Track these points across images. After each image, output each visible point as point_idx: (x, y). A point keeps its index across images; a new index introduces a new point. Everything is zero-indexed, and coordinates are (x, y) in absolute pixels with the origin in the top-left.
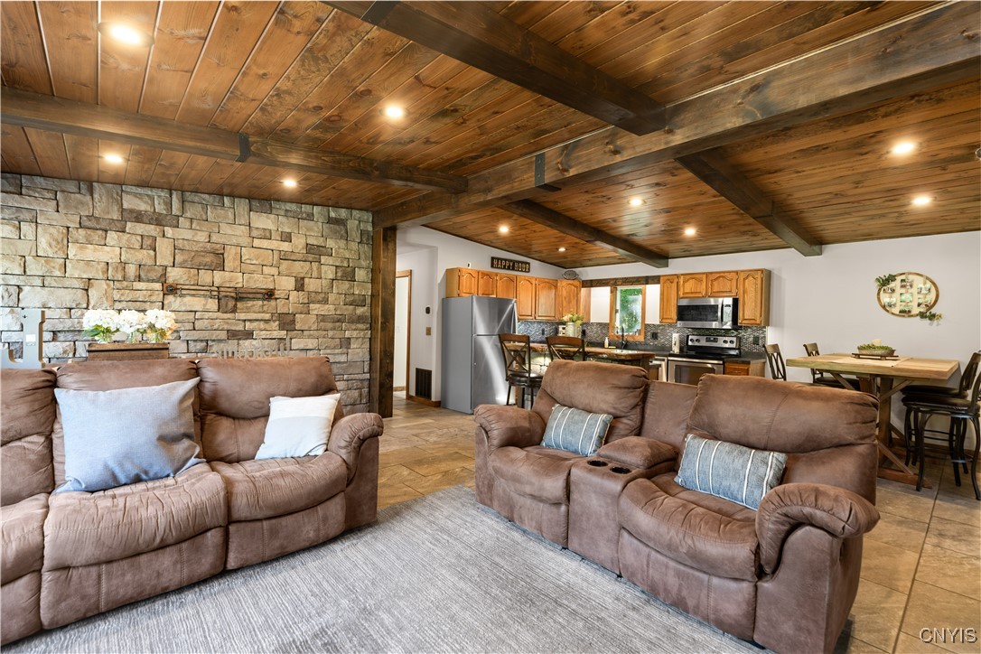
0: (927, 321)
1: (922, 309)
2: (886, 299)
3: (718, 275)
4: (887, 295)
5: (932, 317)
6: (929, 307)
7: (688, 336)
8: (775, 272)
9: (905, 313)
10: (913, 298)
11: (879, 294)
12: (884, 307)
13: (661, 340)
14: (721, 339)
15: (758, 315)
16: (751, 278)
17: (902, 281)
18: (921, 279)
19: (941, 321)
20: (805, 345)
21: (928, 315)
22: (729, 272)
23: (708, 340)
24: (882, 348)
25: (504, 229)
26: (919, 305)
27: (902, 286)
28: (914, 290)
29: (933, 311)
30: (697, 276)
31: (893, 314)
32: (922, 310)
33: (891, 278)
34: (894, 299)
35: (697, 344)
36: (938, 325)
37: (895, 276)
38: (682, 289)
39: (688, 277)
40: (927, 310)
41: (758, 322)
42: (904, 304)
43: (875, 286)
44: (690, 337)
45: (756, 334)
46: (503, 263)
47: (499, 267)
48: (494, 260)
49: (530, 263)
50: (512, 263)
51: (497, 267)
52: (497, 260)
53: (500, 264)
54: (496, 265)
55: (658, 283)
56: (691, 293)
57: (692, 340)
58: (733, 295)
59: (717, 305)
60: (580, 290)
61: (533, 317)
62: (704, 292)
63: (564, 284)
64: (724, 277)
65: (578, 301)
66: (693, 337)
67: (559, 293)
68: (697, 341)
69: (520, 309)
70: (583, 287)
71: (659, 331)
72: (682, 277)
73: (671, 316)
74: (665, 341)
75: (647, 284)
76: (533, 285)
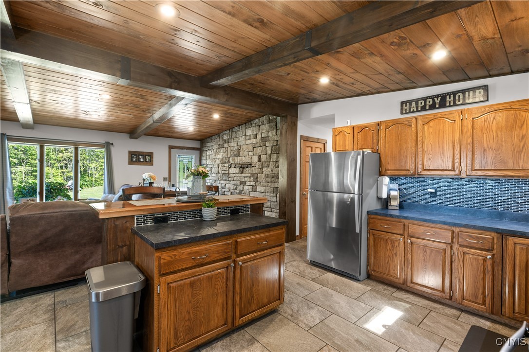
46: (419, 104)
47: (413, 110)
48: (404, 105)
49: (487, 85)
50: (440, 98)
51: (410, 112)
52: (408, 104)
53: (415, 106)
54: (408, 109)
61: (457, 172)
69: (424, 162)
76: (458, 122)
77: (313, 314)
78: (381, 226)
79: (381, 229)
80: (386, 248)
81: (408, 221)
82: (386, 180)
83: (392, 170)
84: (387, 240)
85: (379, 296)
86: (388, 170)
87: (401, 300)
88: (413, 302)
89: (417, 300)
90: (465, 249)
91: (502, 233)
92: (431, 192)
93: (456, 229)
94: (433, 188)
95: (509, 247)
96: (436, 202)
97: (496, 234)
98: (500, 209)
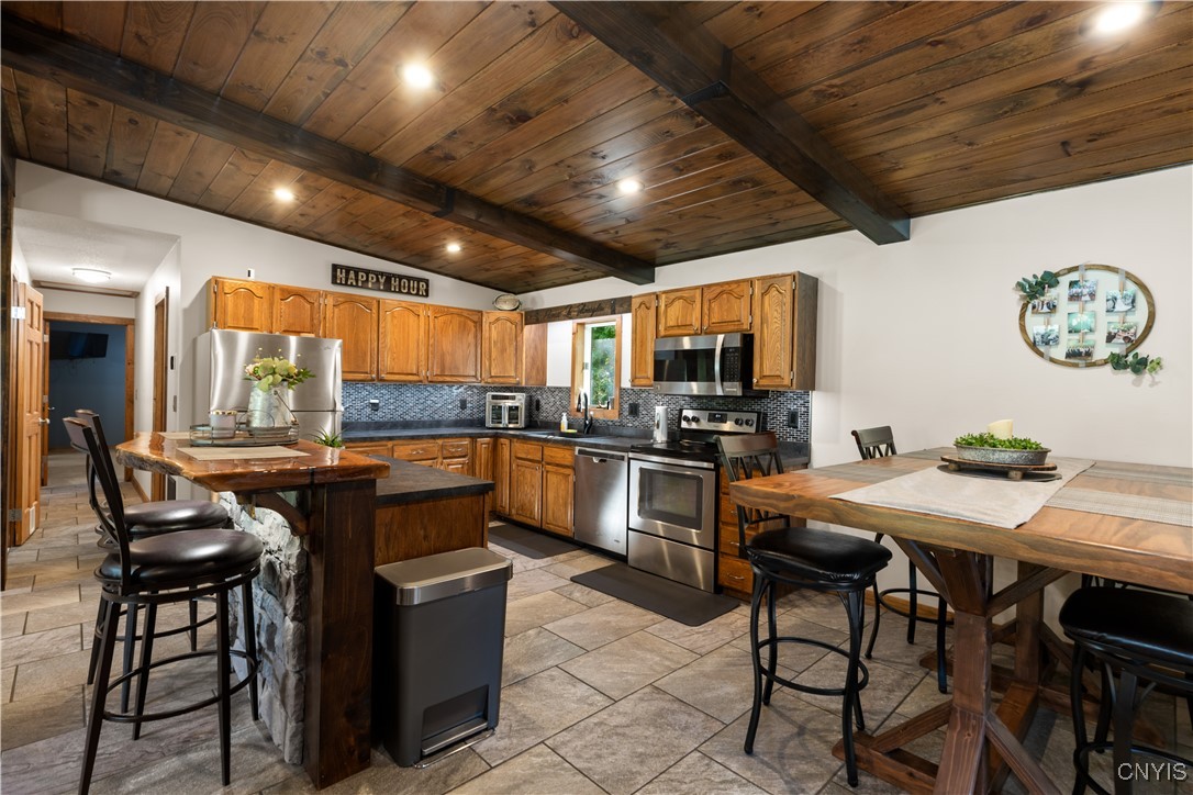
0: (1127, 376)
1: (1118, 348)
2: (1036, 326)
3: (719, 290)
4: (1041, 319)
5: (1140, 366)
6: (1133, 343)
7: (681, 411)
8: (825, 281)
9: (1079, 357)
10: (1096, 322)
11: (1022, 316)
12: (1033, 346)
13: (643, 417)
14: (731, 417)
15: (787, 368)
16: (773, 292)
17: (1072, 284)
18: (1114, 279)
19: (1160, 376)
20: (854, 433)
21: (1132, 361)
22: (738, 282)
23: (712, 419)
24: (1013, 444)
26: (1110, 338)
27: (1074, 298)
28: (1100, 305)
29: (1143, 351)
30: (685, 294)
31: (1052, 360)
32: (1117, 350)
33: (1050, 280)
34: (1058, 324)
35: (694, 426)
36: (1153, 384)
37: (1058, 274)
38: (662, 320)
39: (673, 296)
40: (1129, 351)
41: (786, 381)
42: (1076, 337)
43: (1014, 300)
44: (685, 413)
45: (793, 407)
49: (428, 280)
55: (629, 311)
56: (678, 326)
57: (686, 419)
58: (745, 327)
59: (714, 350)
60: (522, 330)
61: (421, 378)
62: (697, 325)
63: (492, 319)
64: (730, 293)
65: (517, 350)
66: (688, 413)
67: (486, 334)
68: (695, 419)
69: (388, 362)
70: (526, 324)
71: (640, 401)
72: (664, 296)
73: (646, 372)
74: (646, 419)
75: (613, 313)
76: (422, 318)
90: (448, 460)
91: (473, 437)
92: (373, 404)
93: (440, 442)
94: (376, 398)
95: (478, 448)
96: (378, 416)
97: (468, 439)
98: (436, 417)
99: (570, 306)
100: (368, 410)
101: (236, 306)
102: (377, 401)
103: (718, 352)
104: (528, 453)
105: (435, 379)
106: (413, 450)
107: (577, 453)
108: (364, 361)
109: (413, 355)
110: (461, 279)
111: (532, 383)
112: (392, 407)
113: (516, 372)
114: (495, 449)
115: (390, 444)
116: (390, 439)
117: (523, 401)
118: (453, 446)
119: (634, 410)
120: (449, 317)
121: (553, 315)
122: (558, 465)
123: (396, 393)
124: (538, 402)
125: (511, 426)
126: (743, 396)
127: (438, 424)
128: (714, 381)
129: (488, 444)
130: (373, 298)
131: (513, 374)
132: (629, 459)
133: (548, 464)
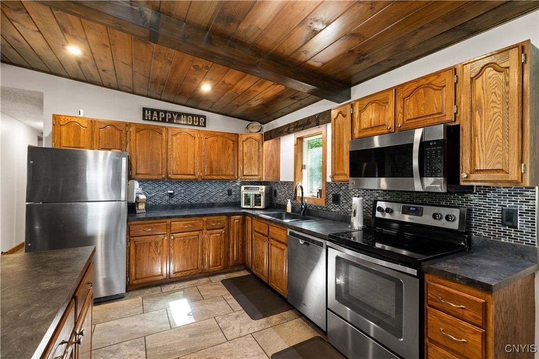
7: (375, 202)
13: (344, 205)
14: (428, 211)
15: (514, 160)
22: (438, 74)
23: (405, 211)
25: (74, 51)
30: (378, 98)
35: (387, 216)
38: (357, 125)
39: (366, 101)
41: (514, 176)
44: (379, 204)
45: (509, 205)
46: (160, 115)
47: (155, 119)
48: (146, 111)
49: (205, 116)
50: (177, 115)
51: (151, 120)
52: (150, 111)
53: (156, 115)
54: (150, 117)
55: (329, 121)
56: (371, 127)
57: (380, 209)
58: (448, 118)
59: (412, 144)
60: (262, 144)
61: (197, 177)
62: (390, 124)
63: (244, 138)
64: (428, 86)
65: (260, 158)
66: (382, 204)
67: (241, 149)
68: (389, 210)
69: (174, 167)
70: (265, 141)
71: (341, 193)
72: (357, 104)
73: (343, 170)
74: (346, 206)
75: (318, 124)
76: (197, 139)
77: (128, 353)
78: (145, 230)
79: (145, 233)
80: (150, 251)
81: (170, 220)
82: (137, 184)
83: (143, 174)
84: (150, 243)
85: (156, 299)
86: (140, 174)
87: (173, 291)
88: (181, 288)
89: (181, 285)
90: (210, 231)
91: (229, 215)
92: (170, 193)
93: (205, 219)
94: (172, 190)
95: (232, 223)
96: (173, 201)
97: (225, 217)
98: (212, 201)
99: (289, 125)
100: (167, 198)
101: (68, 133)
102: (172, 192)
103: (416, 147)
104: (260, 229)
105: (206, 177)
106: (184, 225)
107: (288, 234)
108: (157, 166)
109: (191, 162)
110: (227, 115)
111: (269, 179)
112: (183, 195)
113: (259, 172)
114: (243, 223)
115: (169, 221)
116: (169, 217)
117: (264, 191)
118: (214, 222)
119: (336, 199)
120: (216, 138)
121: (279, 132)
122: (277, 241)
123: (186, 187)
124: (275, 191)
125: (256, 207)
126: (448, 192)
127: (212, 205)
128: (412, 176)
129: (239, 219)
130: (163, 127)
131: (257, 174)
132: (327, 247)
133: (272, 239)
